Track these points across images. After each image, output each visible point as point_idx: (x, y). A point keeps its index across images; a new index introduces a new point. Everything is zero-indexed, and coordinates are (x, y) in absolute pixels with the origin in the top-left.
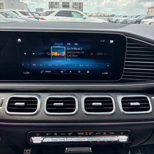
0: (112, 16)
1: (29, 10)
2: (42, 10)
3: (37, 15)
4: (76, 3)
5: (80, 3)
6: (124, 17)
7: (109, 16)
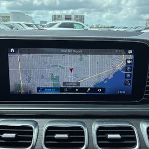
0: (113, 27)
1: (33, 22)
2: (45, 22)
3: (40, 27)
4: (77, 16)
5: (81, 16)
6: (124, 28)
7: (109, 28)
